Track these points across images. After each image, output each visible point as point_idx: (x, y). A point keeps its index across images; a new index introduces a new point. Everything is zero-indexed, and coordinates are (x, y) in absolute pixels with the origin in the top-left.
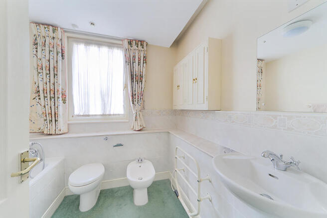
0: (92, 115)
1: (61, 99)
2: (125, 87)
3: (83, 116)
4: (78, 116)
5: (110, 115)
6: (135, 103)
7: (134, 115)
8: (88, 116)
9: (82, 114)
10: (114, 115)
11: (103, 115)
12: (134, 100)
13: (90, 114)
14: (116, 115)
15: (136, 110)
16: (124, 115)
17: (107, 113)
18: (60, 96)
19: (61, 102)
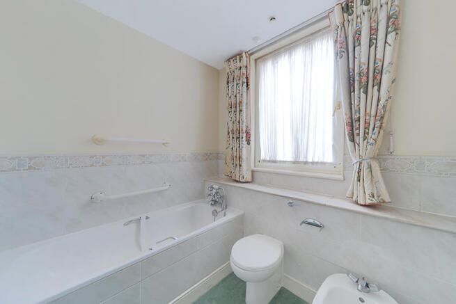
0: (280, 161)
1: (244, 139)
2: (337, 107)
3: (269, 161)
4: (264, 161)
5: (306, 163)
6: (357, 138)
7: (356, 168)
8: (275, 162)
9: (268, 159)
10: (313, 163)
11: (295, 162)
12: (356, 132)
13: (278, 159)
14: (317, 163)
15: (360, 156)
16: (334, 165)
17: (302, 159)
18: (245, 135)
19: (245, 142)
